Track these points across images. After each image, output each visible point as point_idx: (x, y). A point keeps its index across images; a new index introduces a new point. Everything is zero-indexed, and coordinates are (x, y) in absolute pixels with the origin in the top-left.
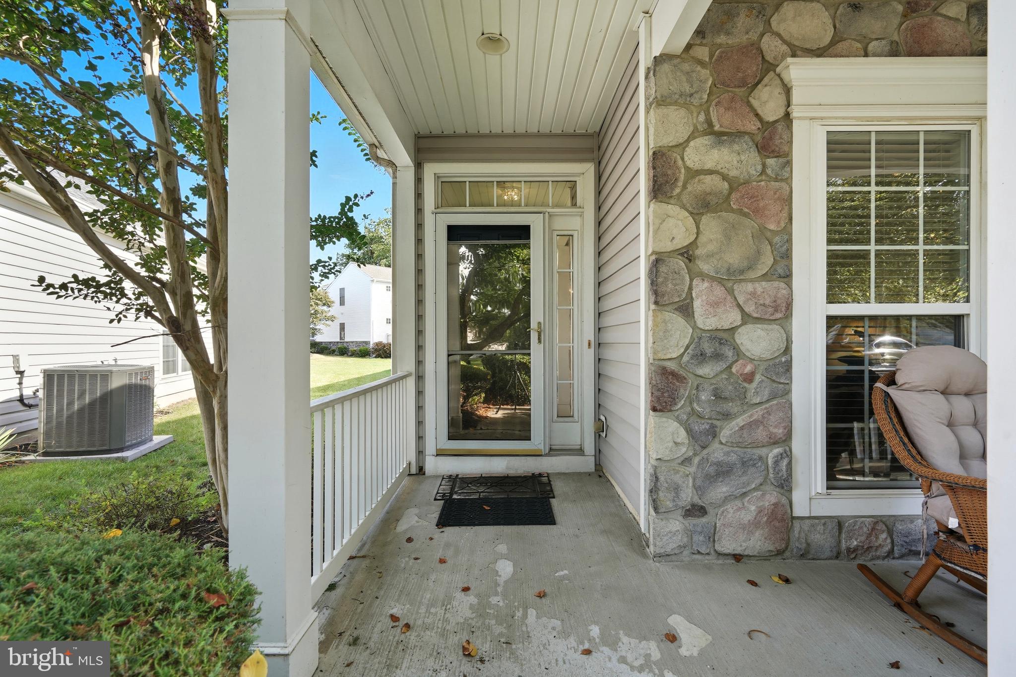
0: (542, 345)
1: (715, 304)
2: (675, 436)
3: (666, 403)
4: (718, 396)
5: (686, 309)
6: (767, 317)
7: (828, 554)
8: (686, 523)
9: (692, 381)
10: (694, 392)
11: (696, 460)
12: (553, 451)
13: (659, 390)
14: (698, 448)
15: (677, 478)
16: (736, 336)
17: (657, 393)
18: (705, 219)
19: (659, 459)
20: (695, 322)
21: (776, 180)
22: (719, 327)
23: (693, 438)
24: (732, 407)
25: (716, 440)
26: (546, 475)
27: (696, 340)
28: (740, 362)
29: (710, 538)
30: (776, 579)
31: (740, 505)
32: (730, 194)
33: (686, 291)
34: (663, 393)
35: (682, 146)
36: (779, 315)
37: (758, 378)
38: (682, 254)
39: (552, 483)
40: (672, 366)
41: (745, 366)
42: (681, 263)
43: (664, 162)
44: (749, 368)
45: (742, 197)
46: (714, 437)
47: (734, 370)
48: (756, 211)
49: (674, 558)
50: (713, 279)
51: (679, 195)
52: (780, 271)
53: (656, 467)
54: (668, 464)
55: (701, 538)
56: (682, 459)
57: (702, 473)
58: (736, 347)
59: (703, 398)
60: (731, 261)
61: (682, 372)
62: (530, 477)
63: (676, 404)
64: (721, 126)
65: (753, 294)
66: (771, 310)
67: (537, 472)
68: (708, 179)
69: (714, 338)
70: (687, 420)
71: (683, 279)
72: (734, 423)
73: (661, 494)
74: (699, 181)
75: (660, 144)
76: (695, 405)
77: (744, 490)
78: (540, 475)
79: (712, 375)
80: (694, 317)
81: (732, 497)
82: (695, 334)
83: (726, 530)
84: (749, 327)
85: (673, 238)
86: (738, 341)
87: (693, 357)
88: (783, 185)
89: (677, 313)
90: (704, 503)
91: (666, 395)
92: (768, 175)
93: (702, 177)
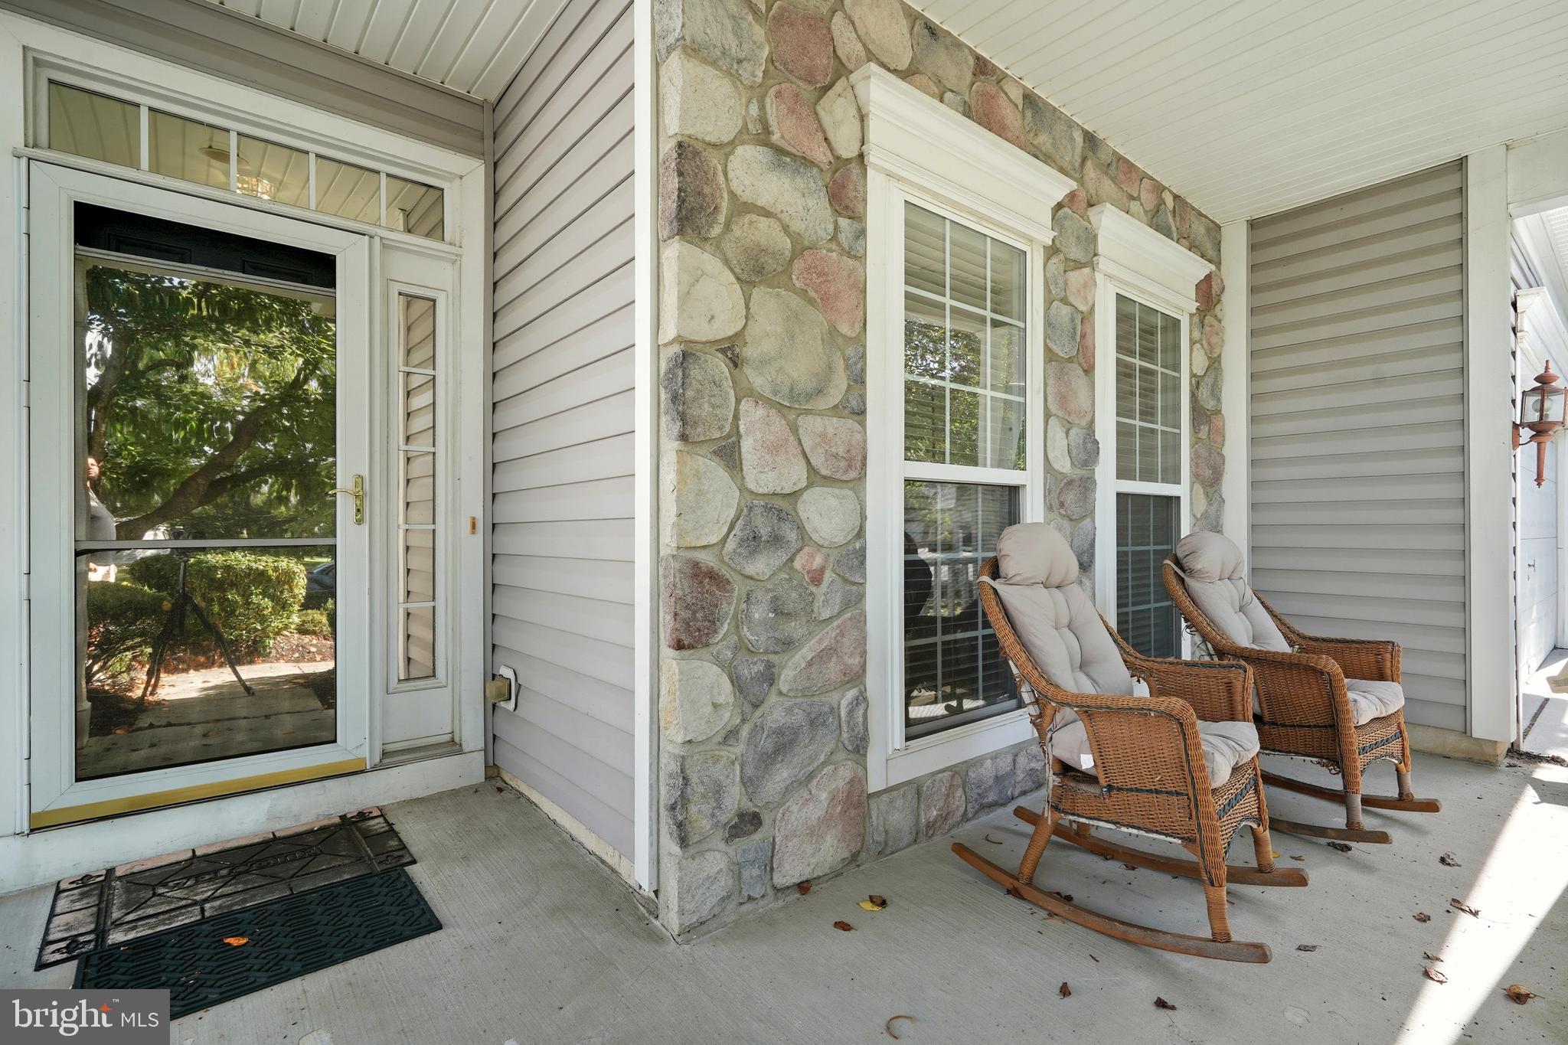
0: (366, 527)
1: (774, 449)
2: (715, 691)
3: (699, 630)
4: (779, 611)
5: (729, 454)
6: (838, 476)
7: (907, 838)
8: (731, 851)
9: (739, 587)
10: (744, 606)
11: (745, 732)
12: (390, 758)
13: (687, 607)
14: (748, 708)
15: (718, 771)
16: (800, 506)
17: (685, 614)
18: (758, 293)
19: (690, 741)
20: (743, 478)
21: (849, 255)
22: (778, 491)
23: (741, 692)
24: (794, 628)
25: (774, 690)
26: (376, 813)
27: (745, 511)
28: (806, 550)
29: (766, 866)
30: (868, 906)
31: (806, 796)
32: (791, 261)
33: (730, 420)
34: (694, 613)
35: (726, 148)
36: (852, 474)
37: (828, 576)
38: (723, 351)
39: (396, 828)
40: (707, 559)
41: (812, 556)
42: (719, 365)
43: (698, 167)
44: (818, 561)
45: (808, 269)
46: (771, 685)
47: (798, 564)
48: (825, 298)
49: (712, 924)
50: (770, 403)
51: (720, 237)
52: (854, 403)
53: (683, 757)
54: (702, 748)
55: (755, 872)
56: (723, 733)
57: (756, 753)
58: (801, 526)
59: (757, 616)
60: (795, 375)
61: (725, 572)
62: (335, 826)
63: (715, 632)
64: (782, 137)
65: (823, 436)
66: (843, 464)
67: (351, 810)
68: (763, 223)
69: (771, 508)
70: (734, 659)
71: (726, 399)
72: (798, 656)
73: (693, 809)
74: (751, 223)
75: (691, 131)
76: (745, 629)
77: (811, 768)
78: (362, 816)
79: (768, 574)
80: (742, 470)
81: (795, 785)
82: (743, 501)
83: (789, 844)
84: (817, 491)
85: (713, 317)
86: (803, 515)
87: (742, 542)
88: (857, 263)
89: (718, 459)
90: (756, 806)
91: (699, 615)
92: (839, 244)
93: (755, 217)
